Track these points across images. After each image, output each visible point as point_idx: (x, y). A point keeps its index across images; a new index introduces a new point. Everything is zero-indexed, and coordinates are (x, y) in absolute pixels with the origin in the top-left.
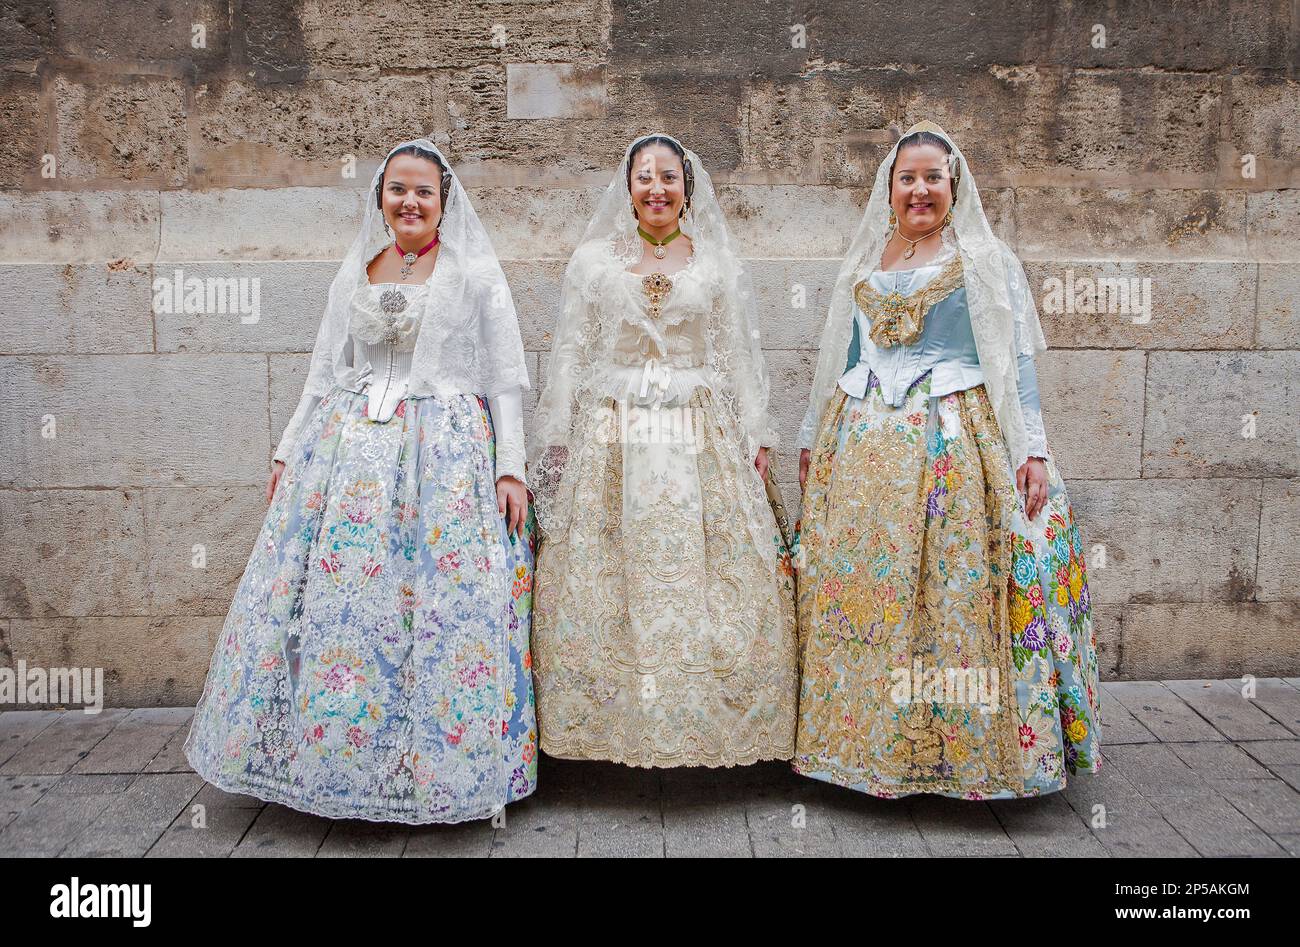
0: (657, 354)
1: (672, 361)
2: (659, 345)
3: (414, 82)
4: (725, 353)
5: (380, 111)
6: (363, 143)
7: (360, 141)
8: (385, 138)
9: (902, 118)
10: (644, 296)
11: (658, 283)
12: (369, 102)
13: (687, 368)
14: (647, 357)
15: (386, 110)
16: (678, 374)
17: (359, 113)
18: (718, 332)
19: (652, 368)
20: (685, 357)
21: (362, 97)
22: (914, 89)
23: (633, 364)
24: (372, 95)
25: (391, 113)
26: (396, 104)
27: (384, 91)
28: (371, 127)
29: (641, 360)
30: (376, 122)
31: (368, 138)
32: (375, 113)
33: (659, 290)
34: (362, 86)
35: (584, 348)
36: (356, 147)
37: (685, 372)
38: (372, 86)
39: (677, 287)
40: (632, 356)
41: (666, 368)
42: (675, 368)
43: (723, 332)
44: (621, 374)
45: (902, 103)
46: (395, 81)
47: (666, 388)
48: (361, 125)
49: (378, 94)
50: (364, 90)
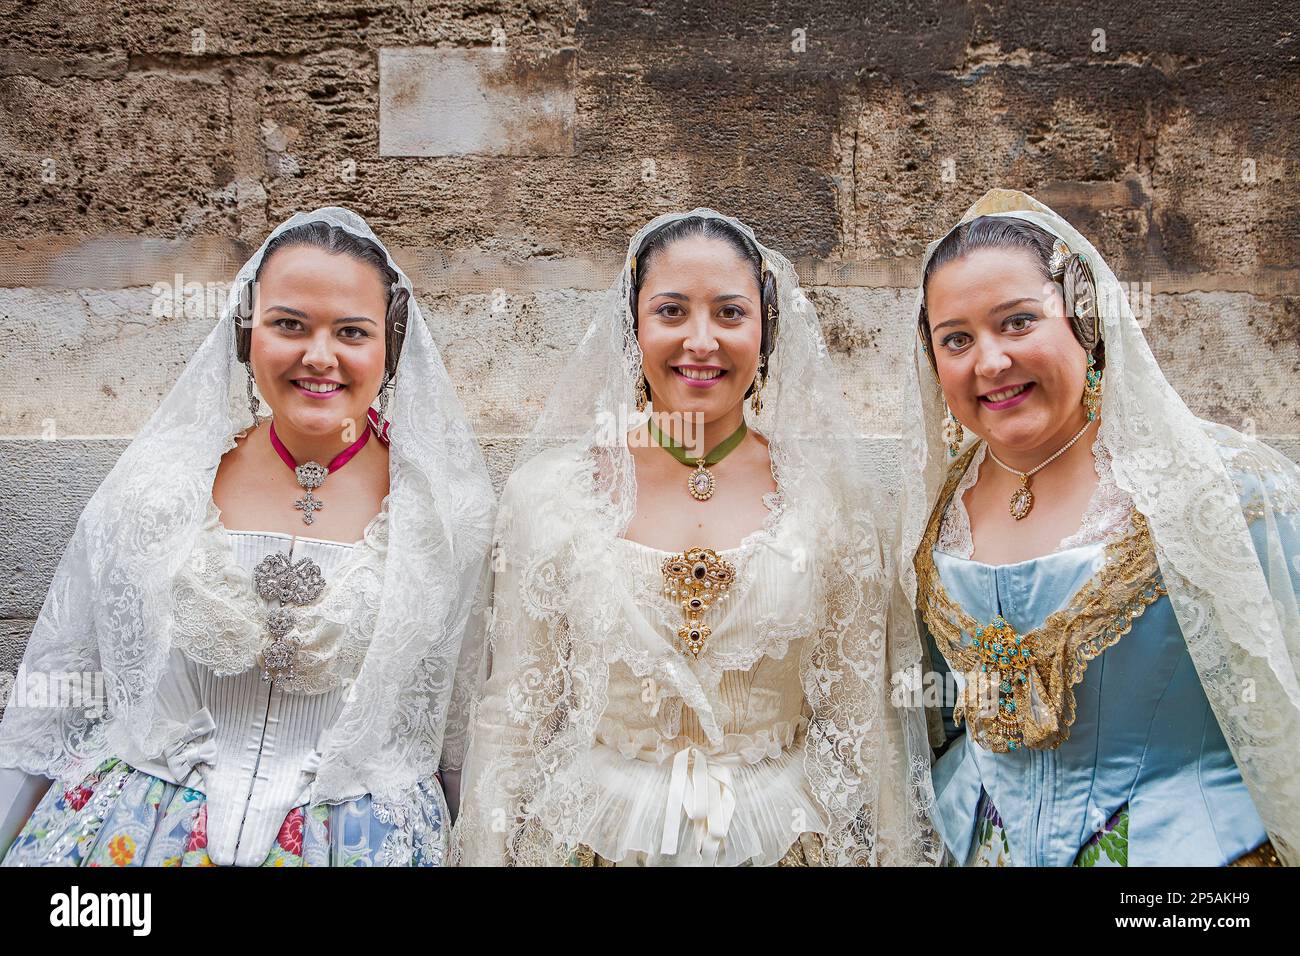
0: (700, 737)
1: (736, 750)
2: (704, 722)
3: (195, 82)
4: (855, 728)
5: (127, 140)
6: (94, 203)
7: (89, 197)
8: (138, 193)
9: (1148, 160)
10: (668, 602)
11: (700, 573)
12: (107, 122)
13: (767, 760)
14: (676, 744)
15: (140, 137)
16: (751, 782)
17: (87, 144)
18: (838, 675)
19: (690, 768)
20: (763, 735)
21: (91, 110)
22: (1174, 104)
23: (643, 757)
24: (111, 108)
25: (150, 143)
26: (160, 126)
27: (137, 98)
28: (111, 170)
29: (662, 753)
30: (121, 162)
31: (104, 194)
32: (118, 144)
33: (702, 587)
34: (91, 91)
35: (526, 726)
36: (82, 210)
37: (766, 772)
38: (112, 89)
39: (748, 578)
40: (641, 737)
42: (745, 764)
43: (848, 674)
44: (617, 781)
45: (1149, 129)
46: (156, 82)
47: (723, 831)
48: (90, 167)
49: (124, 105)
50: (94, 97)
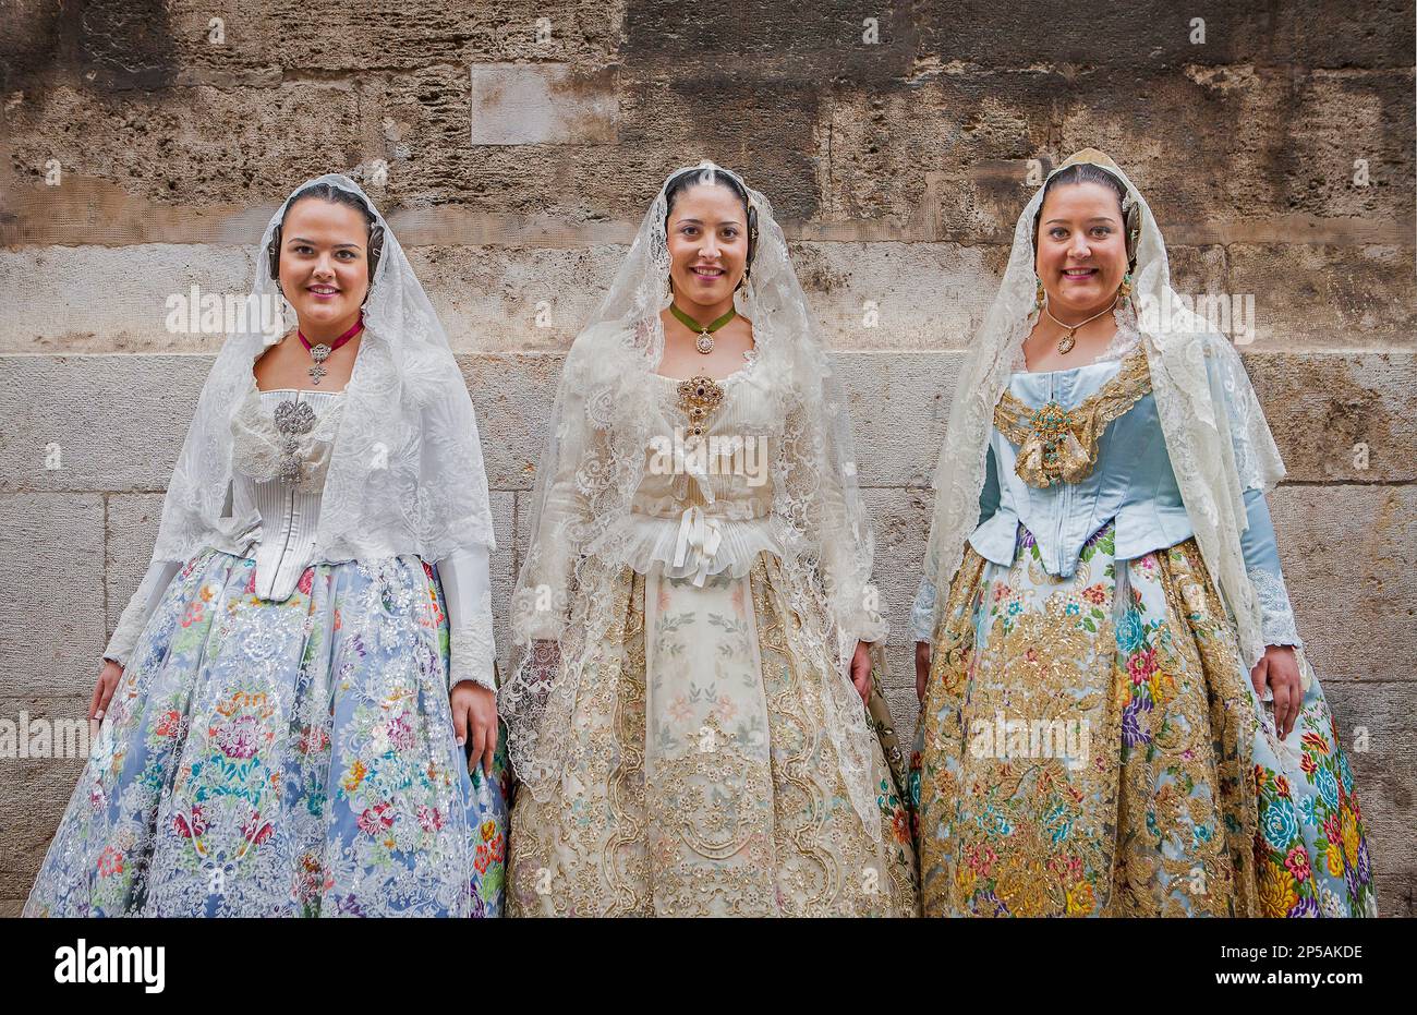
0: (701, 500)
1: (723, 511)
2: (702, 487)
3: (333, 89)
4: (803, 498)
5: (281, 133)
6: (255, 179)
7: (252, 175)
8: (288, 172)
9: (1056, 143)
10: (680, 411)
11: (701, 392)
12: (267, 119)
13: (745, 521)
14: (684, 504)
15: (291, 130)
16: (733, 530)
17: (251, 135)
18: (793, 466)
19: (693, 520)
20: (742, 504)
21: (255, 111)
22: (1074, 101)
23: (663, 515)
24: (269, 109)
25: (299, 135)
26: (306, 122)
27: (289, 102)
28: (269, 155)
29: (676, 509)
30: (276, 149)
31: (263, 173)
32: (274, 136)
33: (703, 403)
34: (255, 96)
35: (589, 498)
36: (246, 185)
37: (744, 526)
38: (271, 95)
39: (731, 397)
40: (661, 502)
41: (715, 522)
42: (728, 521)
43: (800, 466)
44: (645, 530)
45: (1056, 120)
46: (304, 89)
47: (714, 552)
48: (253, 153)
49: (279, 107)
50: (258, 101)
